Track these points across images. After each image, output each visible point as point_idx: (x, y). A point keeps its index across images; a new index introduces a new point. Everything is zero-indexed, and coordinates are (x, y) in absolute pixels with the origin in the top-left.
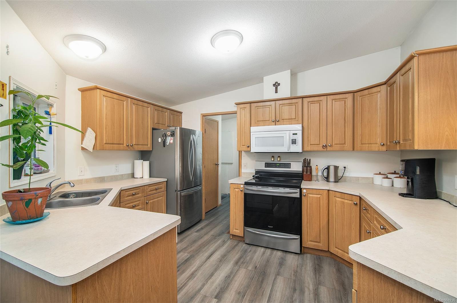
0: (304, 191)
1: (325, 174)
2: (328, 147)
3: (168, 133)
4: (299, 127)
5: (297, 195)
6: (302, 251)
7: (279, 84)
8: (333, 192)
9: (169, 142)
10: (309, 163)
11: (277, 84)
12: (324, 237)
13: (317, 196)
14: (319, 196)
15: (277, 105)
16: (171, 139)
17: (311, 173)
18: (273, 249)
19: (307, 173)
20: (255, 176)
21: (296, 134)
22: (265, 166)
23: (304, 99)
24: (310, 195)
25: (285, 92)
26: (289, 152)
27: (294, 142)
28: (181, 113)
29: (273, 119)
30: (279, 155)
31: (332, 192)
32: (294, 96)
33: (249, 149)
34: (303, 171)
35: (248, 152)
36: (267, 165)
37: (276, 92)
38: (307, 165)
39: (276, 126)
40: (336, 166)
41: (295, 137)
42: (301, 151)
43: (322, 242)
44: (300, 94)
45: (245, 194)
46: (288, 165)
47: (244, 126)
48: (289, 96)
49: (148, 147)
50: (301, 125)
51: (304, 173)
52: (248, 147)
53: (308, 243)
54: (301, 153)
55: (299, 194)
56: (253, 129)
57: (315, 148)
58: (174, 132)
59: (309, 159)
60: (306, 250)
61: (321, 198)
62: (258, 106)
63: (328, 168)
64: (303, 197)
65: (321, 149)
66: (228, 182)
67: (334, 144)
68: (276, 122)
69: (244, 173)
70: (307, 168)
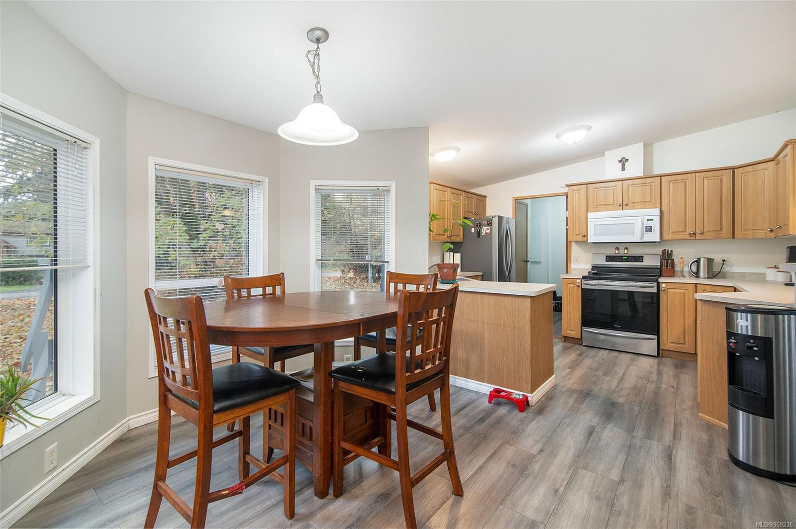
0: (664, 285)
1: (694, 268)
2: (697, 235)
3: (484, 222)
4: (657, 211)
5: (654, 290)
6: (660, 354)
7: (627, 160)
8: (702, 286)
9: (484, 232)
10: (671, 254)
11: (624, 160)
12: (689, 339)
13: (681, 291)
14: (683, 291)
15: (624, 186)
16: (488, 229)
17: (673, 267)
18: (619, 352)
19: (667, 267)
20: (592, 272)
21: (653, 220)
22: (606, 259)
23: (662, 177)
24: (671, 290)
25: (635, 169)
26: (642, 241)
27: (649, 229)
28: (485, 197)
29: (620, 202)
30: (626, 246)
31: (700, 285)
32: (648, 174)
33: (585, 239)
34: (661, 265)
35: (583, 242)
36: (610, 258)
37: (623, 169)
38: (667, 257)
39: (623, 211)
40: (711, 259)
41: (650, 224)
42: (658, 240)
43: (687, 343)
44: (657, 171)
45: (583, 290)
46: (639, 259)
47: (578, 211)
48: (641, 174)
49: (460, 239)
50: (659, 209)
51: (663, 267)
52: (584, 236)
53: (667, 345)
54: (659, 242)
55: (656, 288)
56: (590, 215)
57: (680, 236)
58: (491, 221)
59: (670, 250)
60: (665, 353)
61: (686, 293)
62: (598, 187)
63: (698, 261)
64: (662, 293)
65: (688, 237)
66: (560, 276)
67: (705, 231)
68: (622, 206)
69: (575, 269)
70: (667, 261)
